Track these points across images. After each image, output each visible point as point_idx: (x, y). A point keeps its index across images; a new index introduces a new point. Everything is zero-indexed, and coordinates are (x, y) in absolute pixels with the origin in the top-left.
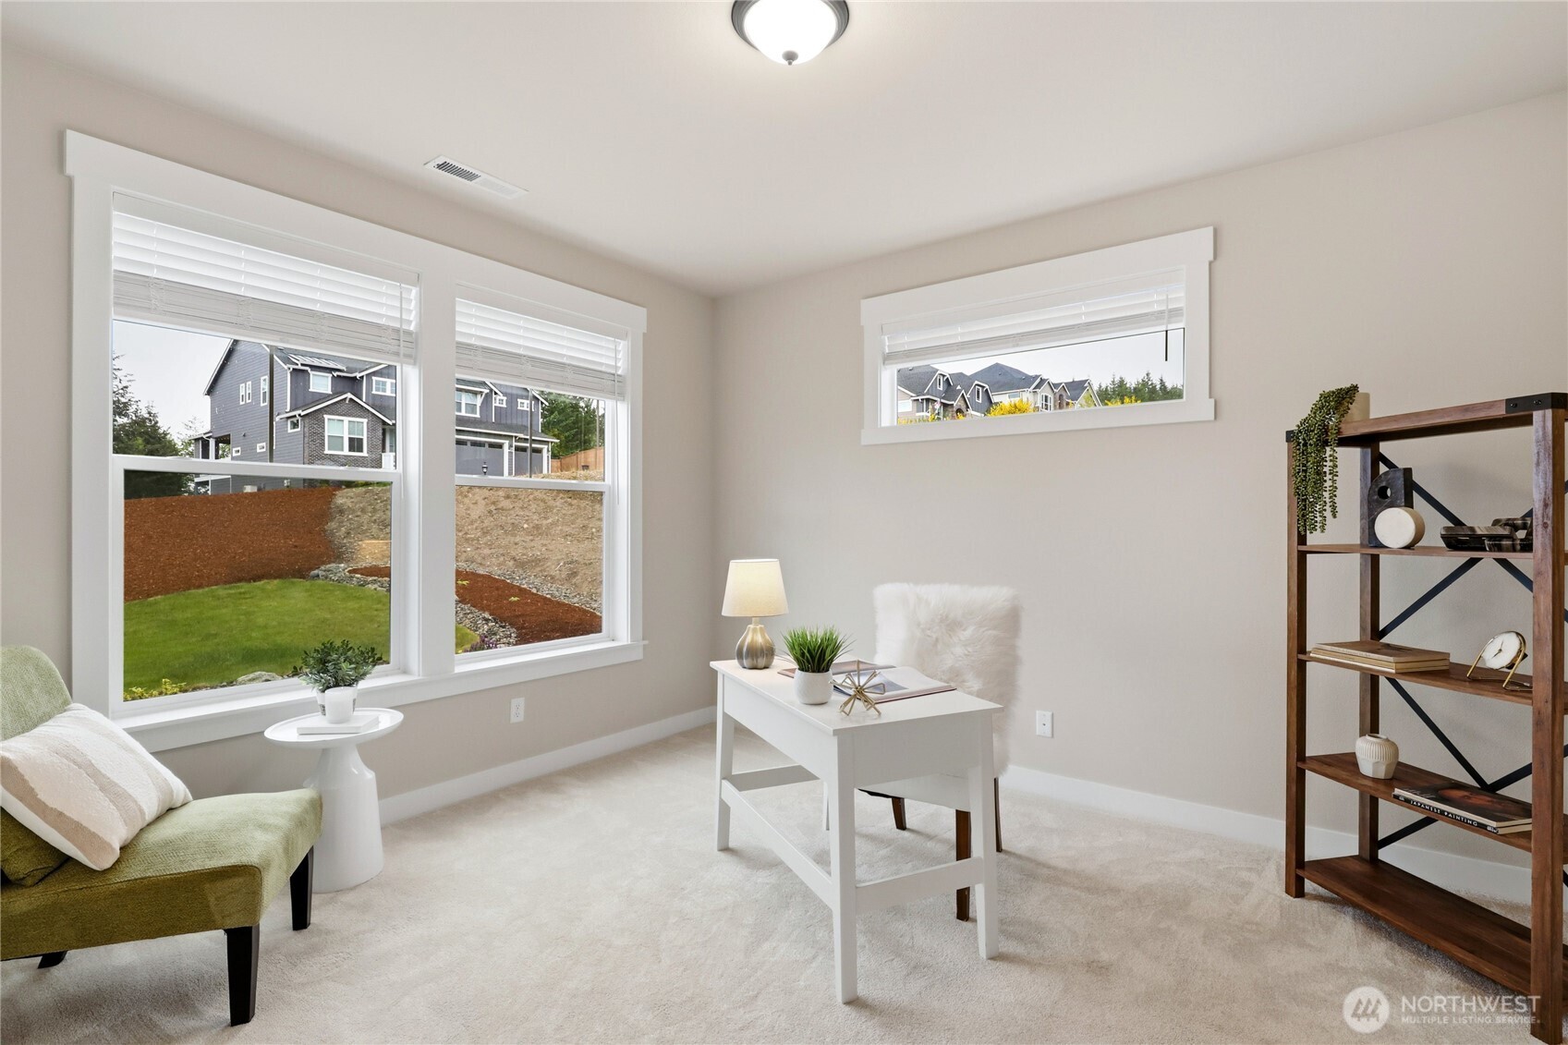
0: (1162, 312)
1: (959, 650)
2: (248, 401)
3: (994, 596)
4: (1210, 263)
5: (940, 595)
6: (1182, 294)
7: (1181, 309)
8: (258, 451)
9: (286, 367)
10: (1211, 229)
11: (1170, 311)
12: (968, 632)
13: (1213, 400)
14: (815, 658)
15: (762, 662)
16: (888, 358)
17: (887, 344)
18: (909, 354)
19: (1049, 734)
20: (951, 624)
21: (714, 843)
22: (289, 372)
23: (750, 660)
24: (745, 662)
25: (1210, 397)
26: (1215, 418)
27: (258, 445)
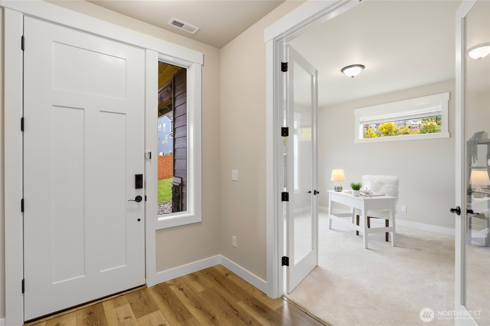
0: (436, 112)
1: (384, 189)
2: (160, 130)
3: (393, 178)
4: (448, 101)
5: (378, 178)
6: (441, 108)
7: (441, 111)
8: (163, 143)
9: (170, 121)
10: (448, 93)
11: (438, 112)
12: (386, 185)
13: (449, 133)
14: (357, 188)
15: (340, 190)
16: (361, 123)
17: (361, 119)
18: (367, 122)
19: (405, 211)
20: (382, 184)
21: (328, 228)
22: (171, 122)
23: (338, 190)
24: (336, 190)
25: (448, 132)
26: (450, 137)
27: (163, 142)
